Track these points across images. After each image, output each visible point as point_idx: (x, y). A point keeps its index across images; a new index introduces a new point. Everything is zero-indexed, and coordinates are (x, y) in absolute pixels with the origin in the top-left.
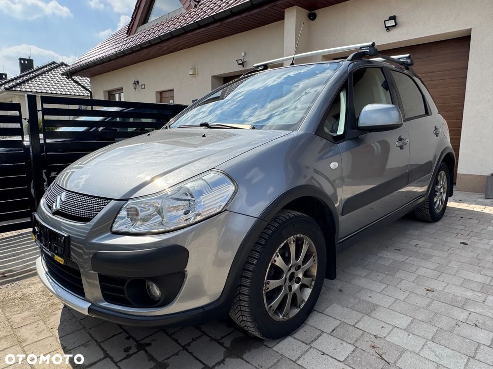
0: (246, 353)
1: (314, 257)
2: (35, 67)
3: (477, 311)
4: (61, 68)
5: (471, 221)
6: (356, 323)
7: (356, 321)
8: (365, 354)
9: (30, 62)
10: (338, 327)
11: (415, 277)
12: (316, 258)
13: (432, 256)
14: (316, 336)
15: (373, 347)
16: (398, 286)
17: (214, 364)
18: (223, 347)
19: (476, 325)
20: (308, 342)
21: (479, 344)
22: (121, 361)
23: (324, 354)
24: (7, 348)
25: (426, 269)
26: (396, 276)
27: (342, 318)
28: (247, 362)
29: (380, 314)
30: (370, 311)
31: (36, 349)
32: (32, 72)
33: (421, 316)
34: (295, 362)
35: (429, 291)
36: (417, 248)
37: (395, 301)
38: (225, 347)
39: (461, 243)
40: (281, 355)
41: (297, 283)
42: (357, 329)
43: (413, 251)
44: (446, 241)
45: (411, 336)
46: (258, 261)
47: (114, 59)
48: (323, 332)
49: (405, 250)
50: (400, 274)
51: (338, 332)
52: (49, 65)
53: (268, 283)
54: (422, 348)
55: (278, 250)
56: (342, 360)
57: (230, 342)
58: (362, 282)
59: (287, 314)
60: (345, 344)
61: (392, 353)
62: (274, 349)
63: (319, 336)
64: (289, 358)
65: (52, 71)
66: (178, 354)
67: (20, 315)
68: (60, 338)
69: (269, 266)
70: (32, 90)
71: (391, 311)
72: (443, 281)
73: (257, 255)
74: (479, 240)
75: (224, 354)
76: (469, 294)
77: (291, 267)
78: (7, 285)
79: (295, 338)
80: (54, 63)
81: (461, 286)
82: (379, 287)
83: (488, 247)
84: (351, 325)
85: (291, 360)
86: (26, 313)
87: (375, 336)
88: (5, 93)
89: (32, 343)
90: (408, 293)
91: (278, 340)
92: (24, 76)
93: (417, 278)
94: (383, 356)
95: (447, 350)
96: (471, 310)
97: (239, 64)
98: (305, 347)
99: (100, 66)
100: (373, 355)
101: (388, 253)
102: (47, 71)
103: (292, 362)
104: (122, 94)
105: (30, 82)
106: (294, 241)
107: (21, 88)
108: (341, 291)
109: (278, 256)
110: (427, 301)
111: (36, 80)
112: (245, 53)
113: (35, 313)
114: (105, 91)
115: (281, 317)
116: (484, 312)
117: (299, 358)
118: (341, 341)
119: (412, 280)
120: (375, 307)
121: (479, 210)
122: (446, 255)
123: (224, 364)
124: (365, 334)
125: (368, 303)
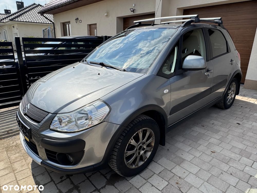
0: (116, 183)
1: (153, 137)
2: (25, 7)
3: (234, 166)
4: (38, 7)
5: (246, 109)
6: (172, 169)
7: (172, 168)
8: (172, 187)
9: (22, 3)
10: (162, 171)
11: (207, 144)
12: (154, 137)
13: (220, 131)
14: (151, 176)
15: (177, 183)
16: (198, 149)
17: (100, 188)
18: (105, 179)
19: (231, 174)
20: (146, 179)
21: (230, 185)
22: (58, 183)
23: (153, 186)
24: (8, 174)
25: (214, 139)
26: (198, 143)
27: (166, 166)
28: (116, 188)
29: (185, 165)
30: (180, 163)
31: (21, 175)
32: (23, 10)
33: (204, 167)
34: (138, 189)
35: (213, 152)
36: (213, 126)
37: (194, 157)
38: (107, 179)
39: (237, 123)
40: (133, 185)
41: (143, 150)
42: (171, 173)
43: (210, 127)
44: (229, 122)
45: (197, 178)
46: (121, 144)
47: (65, 6)
48: (155, 173)
49: (207, 126)
50: (200, 142)
51: (162, 174)
52: (32, 5)
53: (127, 153)
54: (201, 185)
55: (132, 137)
56: (161, 190)
57: (110, 176)
58: (180, 145)
59: (137, 165)
60: (164, 181)
61: (185, 188)
62: (130, 181)
63: (152, 176)
64: (136, 187)
65: (34, 9)
66: (85, 182)
67: (15, 156)
68: (32, 169)
69: (127, 145)
70: (24, 20)
71: (191, 163)
72: (221, 147)
73: (121, 141)
74: (247, 122)
75: (106, 183)
76: (233, 155)
77: (140, 144)
78: (9, 138)
79: (141, 176)
80: (35, 4)
81: (230, 150)
82: (187, 149)
83: (250, 127)
84: (169, 170)
85: (136, 188)
86: (17, 155)
87: (180, 177)
88: (10, 22)
89: (19, 172)
90: (202, 153)
91: (132, 177)
92: (19, 12)
93: (209, 144)
94: (181, 189)
95: (213, 187)
96: (231, 165)
97: (131, 11)
98: (145, 181)
99: (57, 9)
100: (176, 188)
101: (197, 128)
102: (31, 9)
103: (137, 189)
104: (70, 25)
105: (22, 16)
106: (141, 132)
107: (18, 19)
108: (168, 150)
109: (132, 140)
110: (210, 158)
111: (25, 15)
112: (135, 5)
113: (21, 155)
114: (61, 23)
115: (134, 166)
116: (237, 167)
117: (141, 187)
118: (162, 179)
119: (205, 145)
120: (183, 160)
121: (252, 102)
122: (227, 130)
123: (105, 188)
124: (175, 176)
125: (180, 158)
